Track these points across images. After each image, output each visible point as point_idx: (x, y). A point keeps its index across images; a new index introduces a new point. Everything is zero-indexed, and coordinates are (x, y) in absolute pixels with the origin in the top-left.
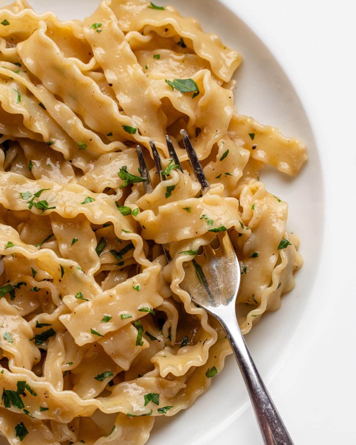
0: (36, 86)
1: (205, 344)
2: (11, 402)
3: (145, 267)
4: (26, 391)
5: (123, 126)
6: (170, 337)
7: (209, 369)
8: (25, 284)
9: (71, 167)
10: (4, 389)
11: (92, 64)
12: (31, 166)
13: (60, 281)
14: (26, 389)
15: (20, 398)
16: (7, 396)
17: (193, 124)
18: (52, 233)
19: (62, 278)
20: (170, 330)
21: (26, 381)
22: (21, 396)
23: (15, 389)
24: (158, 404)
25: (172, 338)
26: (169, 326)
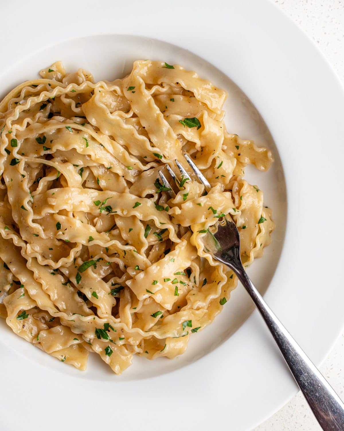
0: (97, 132)
1: (219, 284)
2: (101, 336)
3: (177, 244)
4: (109, 329)
5: (153, 153)
6: (195, 282)
7: (221, 299)
8: (102, 259)
9: (124, 180)
10: (96, 328)
11: (131, 114)
12: (98, 182)
13: (124, 257)
14: (109, 327)
15: (106, 333)
16: (98, 332)
17: (200, 146)
18: (115, 224)
19: (125, 255)
20: (195, 277)
21: (109, 323)
22: (107, 332)
23: (103, 328)
24: (192, 327)
25: (196, 283)
26: (194, 276)
